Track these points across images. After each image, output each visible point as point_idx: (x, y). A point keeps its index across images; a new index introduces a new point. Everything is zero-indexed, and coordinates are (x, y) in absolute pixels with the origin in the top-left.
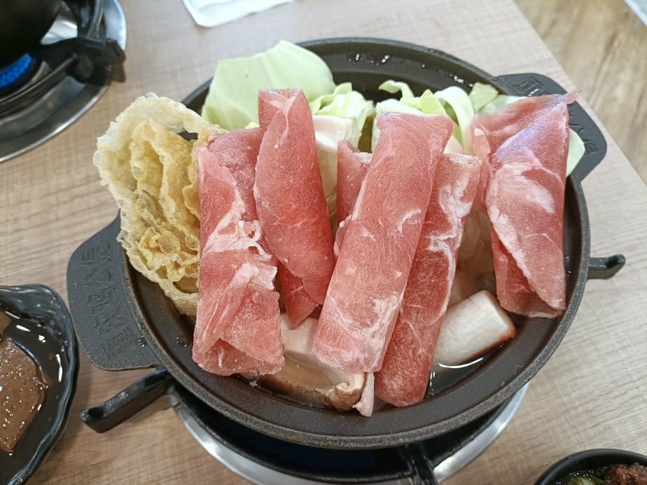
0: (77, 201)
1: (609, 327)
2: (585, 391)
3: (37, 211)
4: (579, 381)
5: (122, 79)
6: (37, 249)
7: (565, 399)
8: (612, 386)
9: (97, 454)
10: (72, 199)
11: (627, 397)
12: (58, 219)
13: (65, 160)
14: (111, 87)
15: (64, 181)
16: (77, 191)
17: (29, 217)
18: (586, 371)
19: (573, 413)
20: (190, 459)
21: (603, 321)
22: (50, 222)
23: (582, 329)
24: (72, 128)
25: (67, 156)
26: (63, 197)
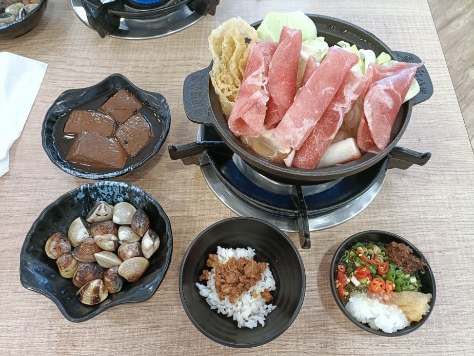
0: (178, 67)
1: (418, 195)
2: (394, 218)
3: (157, 66)
4: (393, 213)
5: (213, 13)
6: (155, 84)
7: (383, 218)
8: (409, 220)
9: (162, 175)
10: (175, 66)
11: (415, 227)
12: (166, 73)
13: (175, 46)
14: (206, 17)
15: (173, 56)
16: (178, 62)
17: (154, 68)
18: (398, 210)
19: (384, 225)
20: (202, 189)
21: (416, 191)
22: (163, 73)
23: (404, 191)
24: (182, 31)
25: (177, 45)
26: (172, 63)
